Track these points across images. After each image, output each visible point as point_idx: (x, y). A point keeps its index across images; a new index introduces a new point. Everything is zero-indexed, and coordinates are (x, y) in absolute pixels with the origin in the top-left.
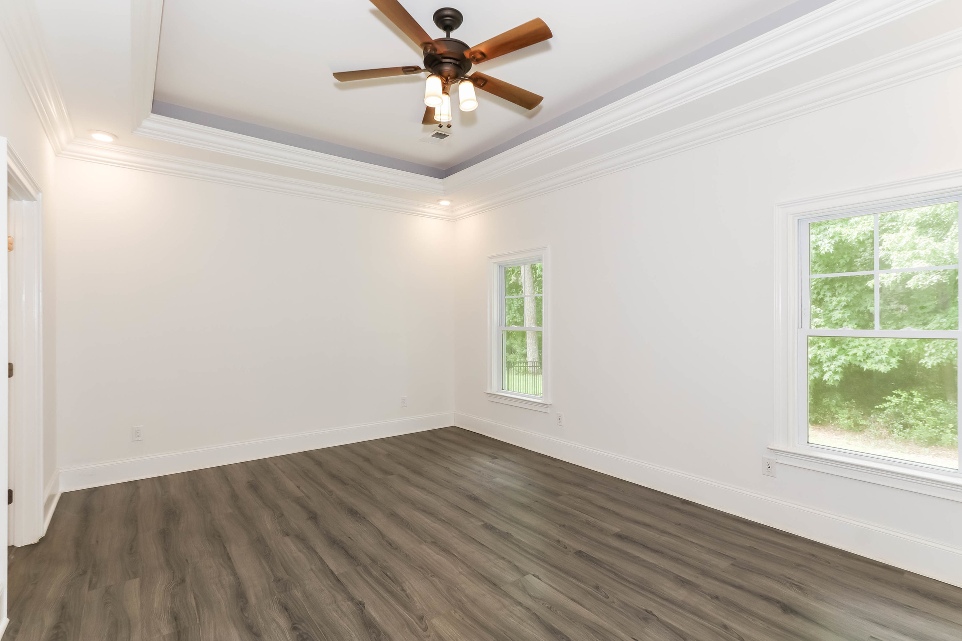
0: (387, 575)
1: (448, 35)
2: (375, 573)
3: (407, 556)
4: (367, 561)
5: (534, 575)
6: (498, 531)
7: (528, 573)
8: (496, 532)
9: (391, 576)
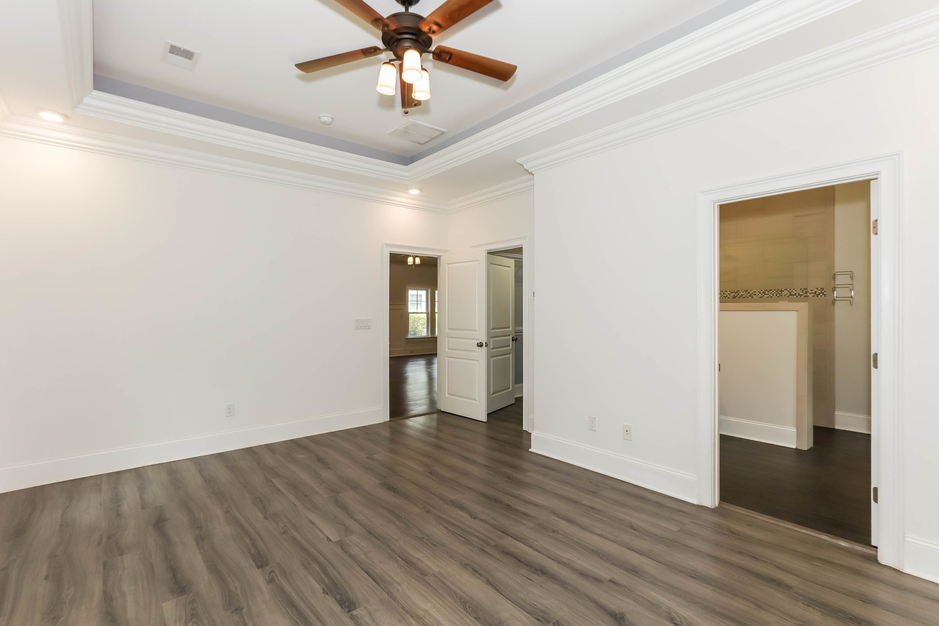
0: (464, 538)
1: (407, 9)
2: (476, 539)
3: (451, 557)
4: (487, 549)
5: (331, 541)
6: (338, 597)
7: (336, 542)
8: (341, 595)
9: (459, 537)
